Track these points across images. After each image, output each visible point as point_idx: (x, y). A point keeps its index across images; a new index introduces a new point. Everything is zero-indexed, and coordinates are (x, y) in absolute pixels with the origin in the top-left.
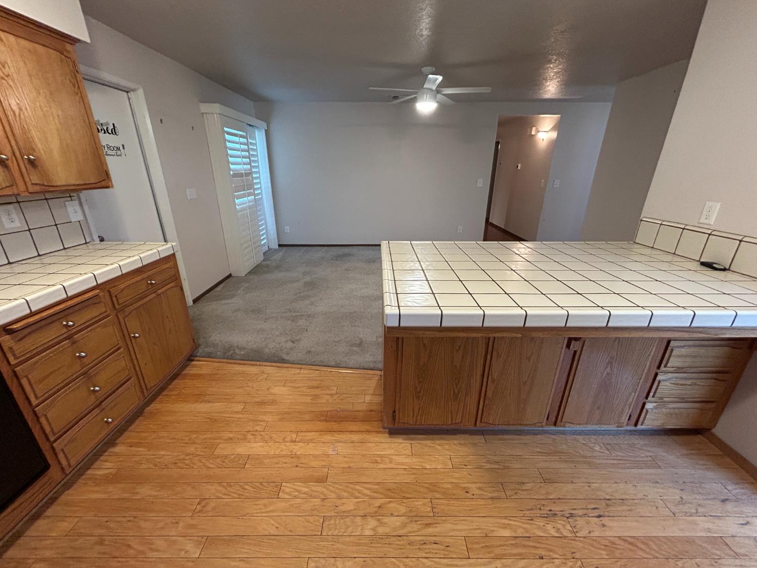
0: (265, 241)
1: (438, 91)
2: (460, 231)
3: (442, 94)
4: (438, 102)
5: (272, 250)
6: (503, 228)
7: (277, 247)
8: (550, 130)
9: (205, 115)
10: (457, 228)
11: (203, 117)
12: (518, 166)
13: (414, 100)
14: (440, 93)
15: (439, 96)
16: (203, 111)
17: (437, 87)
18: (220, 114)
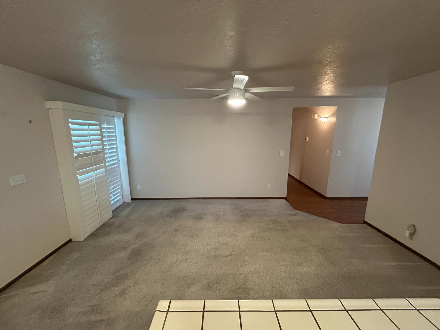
0: (120, 197)
1: (246, 90)
2: (269, 187)
3: (250, 93)
4: (246, 98)
5: (126, 204)
6: (299, 179)
7: (130, 201)
8: (329, 116)
9: (50, 111)
10: (267, 185)
11: (48, 112)
12: (306, 139)
13: (227, 98)
14: (248, 92)
15: (247, 95)
16: (47, 108)
17: (244, 87)
18: (62, 109)
